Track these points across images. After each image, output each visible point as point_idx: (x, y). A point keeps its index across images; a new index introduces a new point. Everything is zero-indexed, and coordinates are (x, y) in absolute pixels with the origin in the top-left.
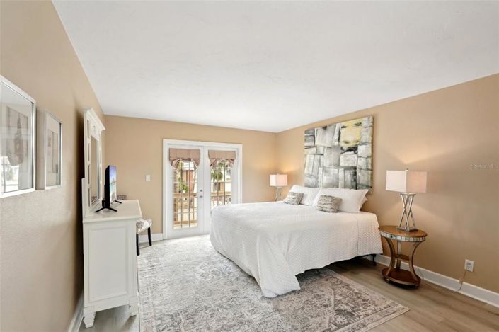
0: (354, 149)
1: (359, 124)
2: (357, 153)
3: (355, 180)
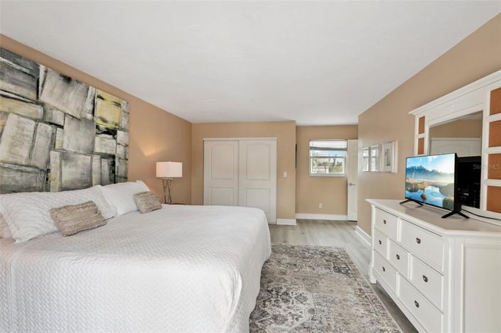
0: (112, 132)
1: (118, 105)
2: (115, 139)
3: (114, 172)
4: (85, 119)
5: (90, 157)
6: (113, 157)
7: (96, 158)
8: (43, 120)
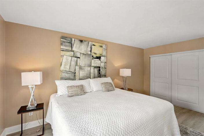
0: (99, 58)
1: (101, 47)
2: (100, 60)
3: (100, 73)
4: (88, 54)
5: (89, 68)
6: (100, 67)
7: (92, 68)
8: (73, 56)
